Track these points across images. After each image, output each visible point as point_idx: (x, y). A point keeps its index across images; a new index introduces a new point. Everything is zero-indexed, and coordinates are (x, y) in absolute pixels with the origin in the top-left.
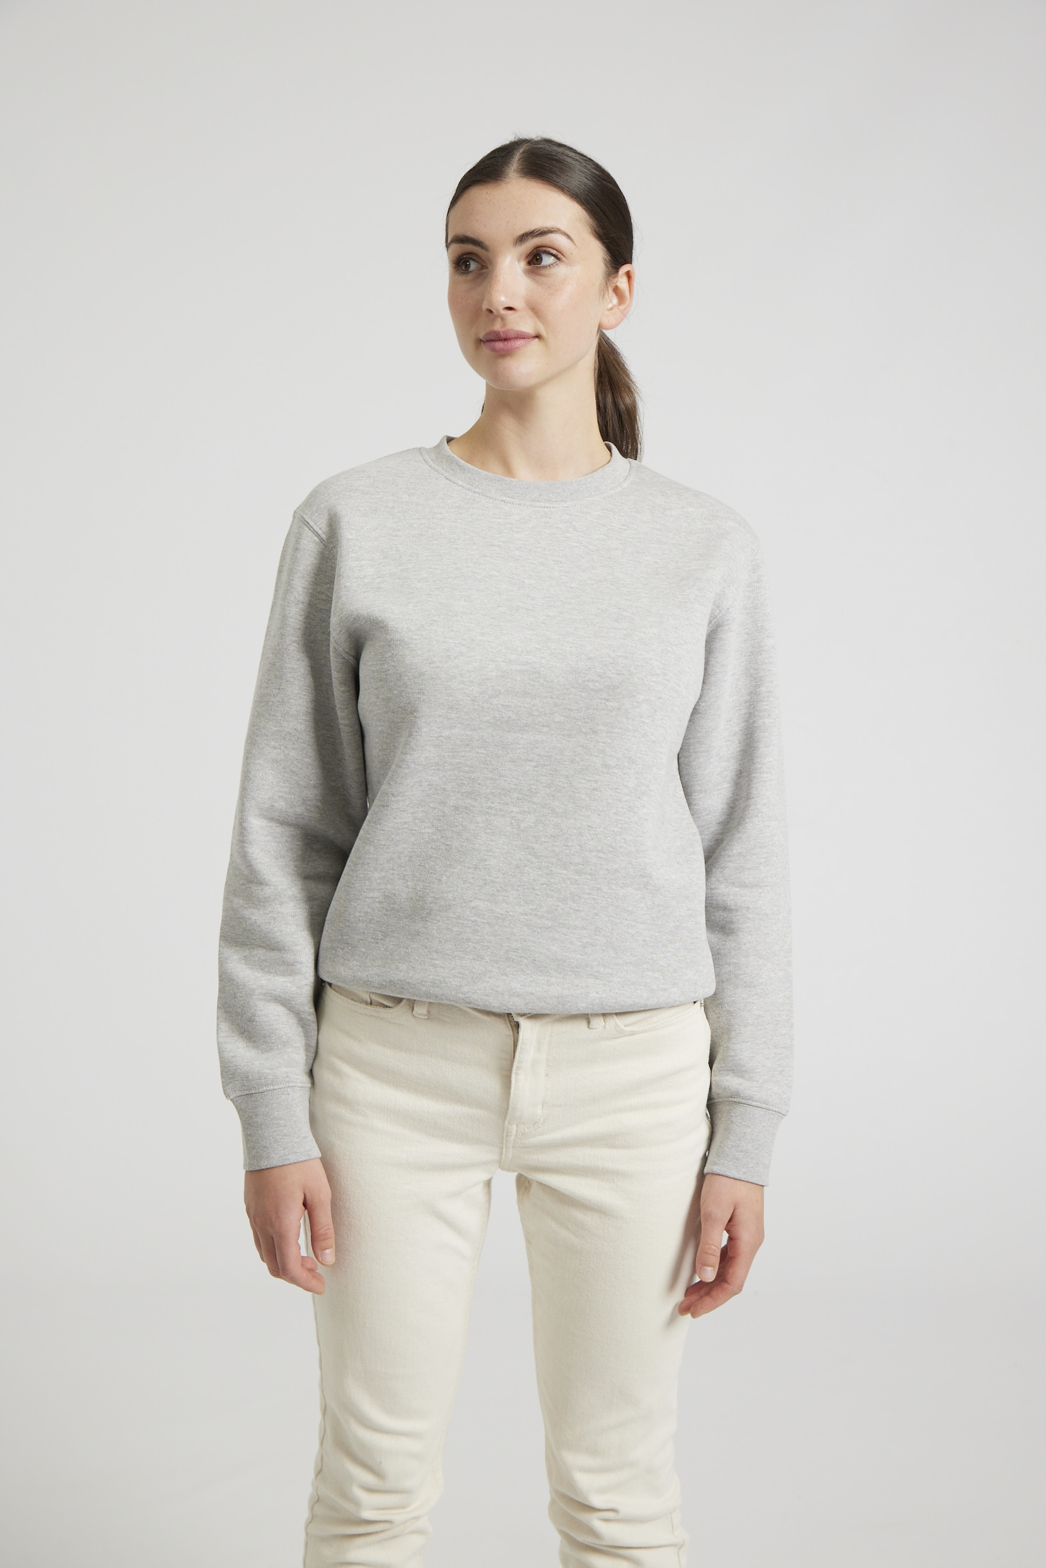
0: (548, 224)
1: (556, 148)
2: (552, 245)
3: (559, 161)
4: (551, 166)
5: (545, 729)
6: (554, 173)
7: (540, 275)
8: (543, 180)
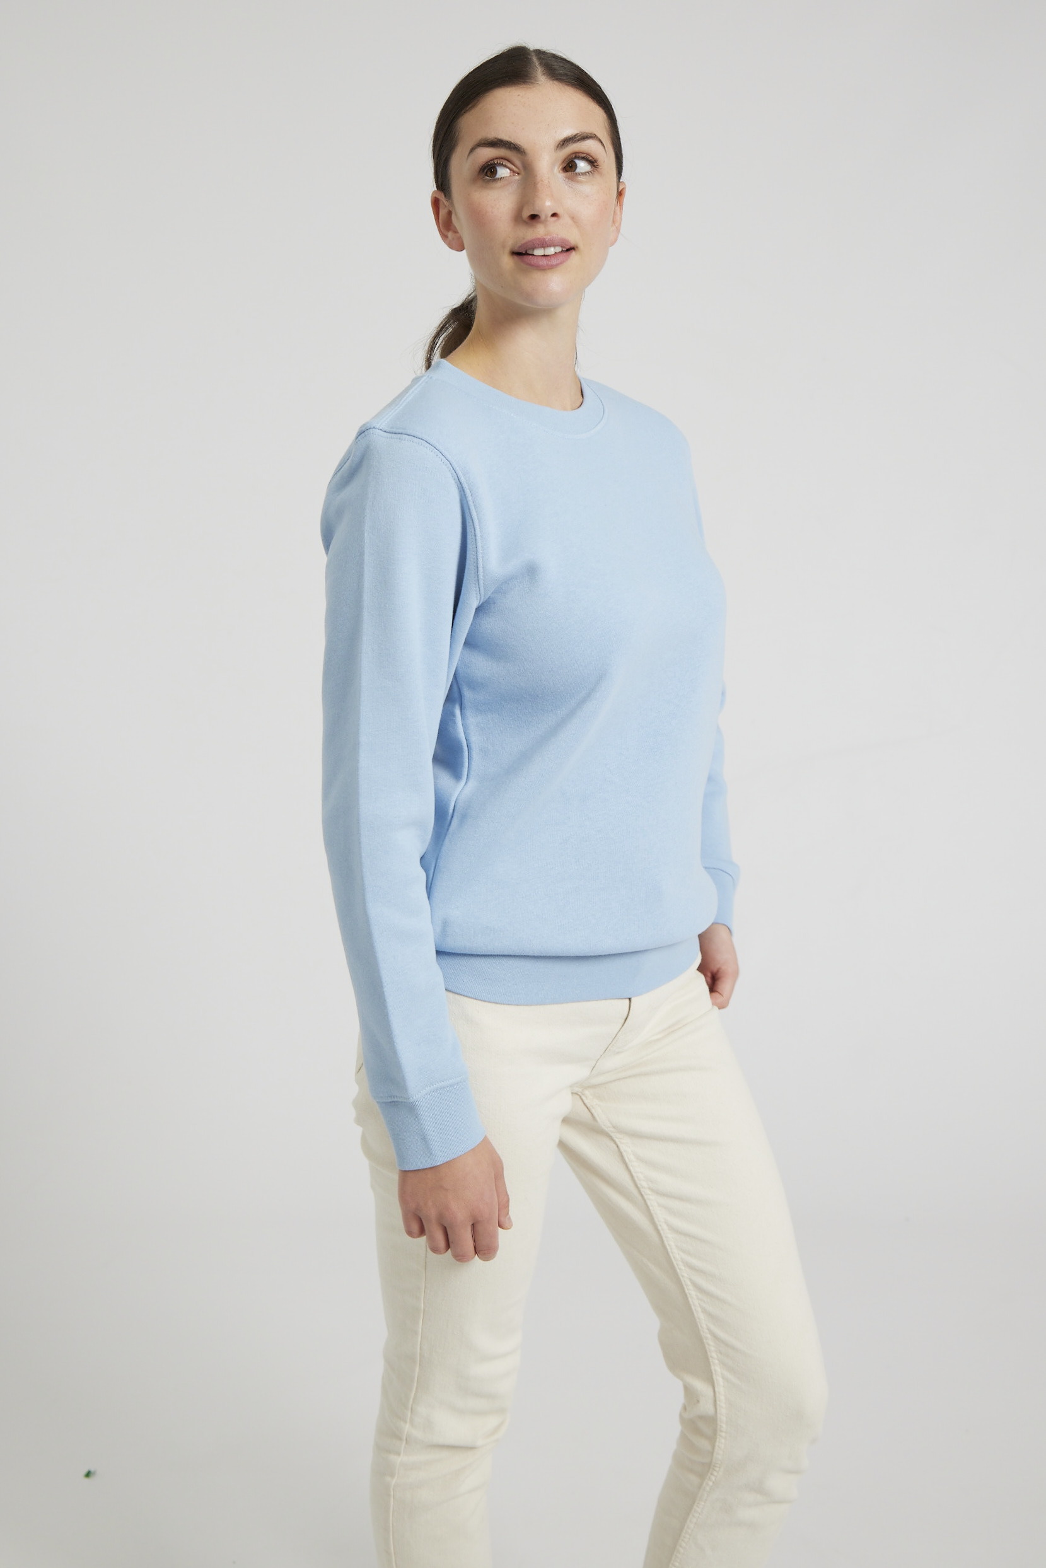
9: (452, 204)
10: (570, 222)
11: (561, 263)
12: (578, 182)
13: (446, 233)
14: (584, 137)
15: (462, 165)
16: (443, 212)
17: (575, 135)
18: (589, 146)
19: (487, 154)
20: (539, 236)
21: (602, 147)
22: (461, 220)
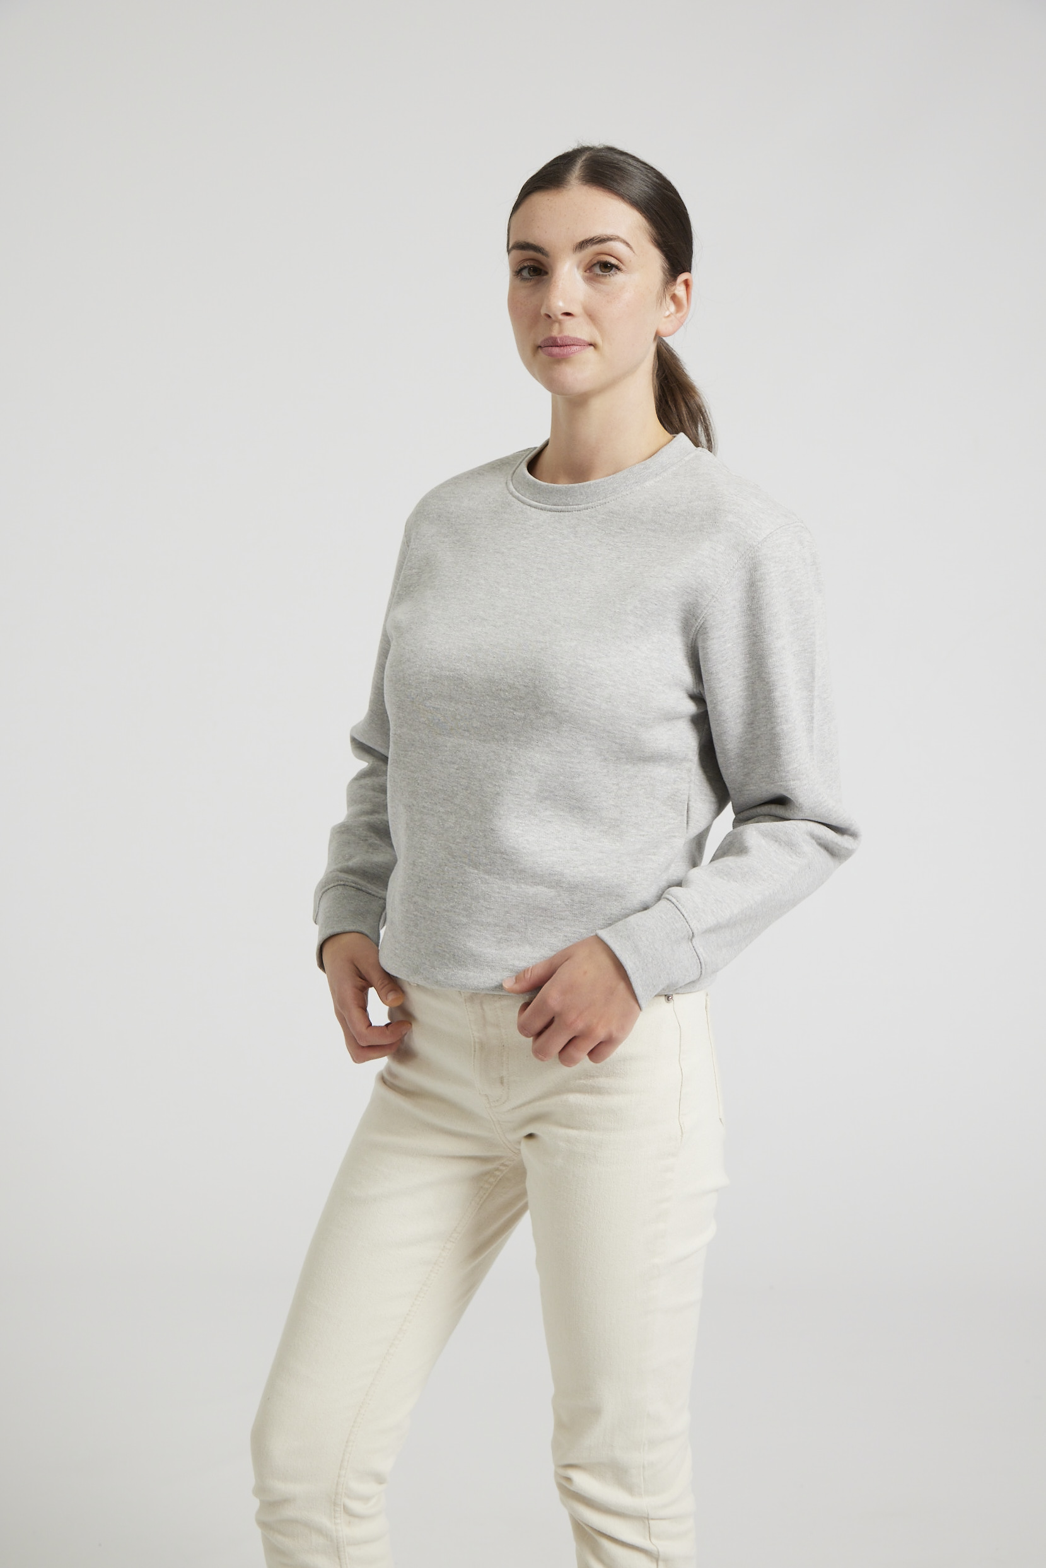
0: (608, 231)
1: (617, 156)
2: (611, 253)
3: (620, 169)
4: (613, 174)
5: (467, 734)
6: (615, 181)
7: (600, 282)
8: (603, 187)
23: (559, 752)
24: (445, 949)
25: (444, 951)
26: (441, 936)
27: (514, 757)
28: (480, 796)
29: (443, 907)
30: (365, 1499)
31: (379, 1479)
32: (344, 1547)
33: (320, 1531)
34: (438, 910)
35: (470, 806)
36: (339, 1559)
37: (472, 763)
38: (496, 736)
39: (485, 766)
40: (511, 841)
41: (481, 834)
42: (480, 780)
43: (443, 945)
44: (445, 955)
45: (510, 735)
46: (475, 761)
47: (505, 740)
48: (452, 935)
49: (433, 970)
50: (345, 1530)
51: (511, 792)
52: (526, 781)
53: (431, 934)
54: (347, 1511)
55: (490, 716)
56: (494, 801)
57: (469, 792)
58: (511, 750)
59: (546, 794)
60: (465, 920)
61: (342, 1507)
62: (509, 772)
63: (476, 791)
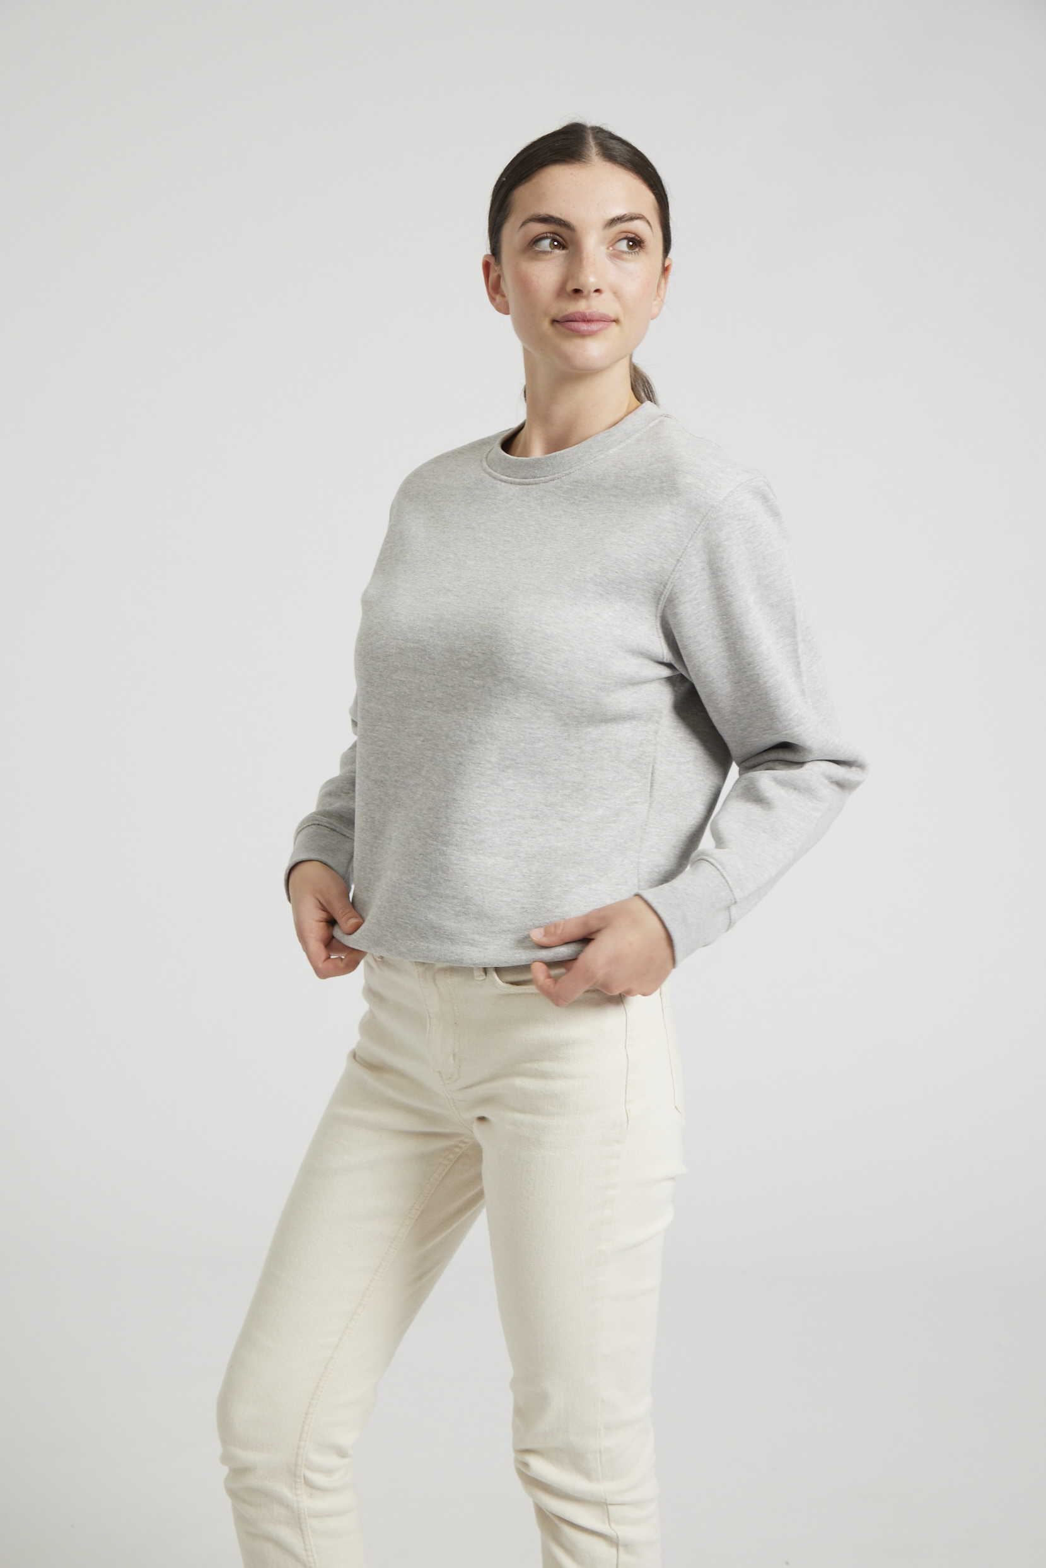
9: (501, 269)
10: (612, 297)
11: (600, 330)
12: (622, 259)
13: (494, 295)
14: (632, 218)
15: (512, 235)
16: (493, 275)
17: (623, 216)
18: (638, 227)
19: (539, 228)
20: (581, 310)
21: (648, 228)
22: (509, 286)
23: (518, 718)
24: (408, 922)
25: (406, 923)
26: (402, 908)
27: (474, 726)
28: (444, 767)
29: (405, 879)
30: (328, 1472)
31: (341, 1453)
32: (305, 1519)
33: (281, 1502)
34: (400, 882)
35: (435, 777)
36: (301, 1531)
37: (436, 734)
38: (457, 706)
39: (447, 736)
40: (473, 811)
41: (443, 804)
42: (443, 751)
43: (405, 917)
44: (407, 927)
45: (470, 704)
46: (438, 732)
47: (466, 709)
48: (413, 907)
49: (395, 941)
50: (306, 1502)
51: (473, 761)
52: (487, 749)
53: (391, 905)
54: (309, 1484)
55: (452, 687)
56: (456, 771)
57: (433, 763)
58: (472, 719)
59: (508, 763)
60: (425, 892)
61: (302, 1478)
62: (471, 741)
63: (440, 762)
